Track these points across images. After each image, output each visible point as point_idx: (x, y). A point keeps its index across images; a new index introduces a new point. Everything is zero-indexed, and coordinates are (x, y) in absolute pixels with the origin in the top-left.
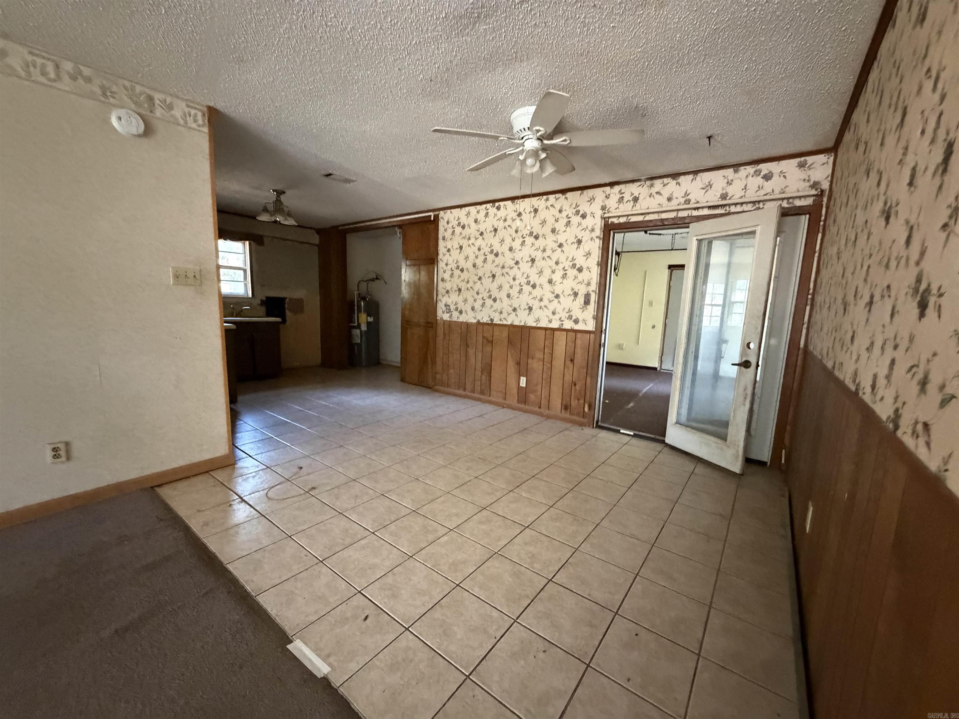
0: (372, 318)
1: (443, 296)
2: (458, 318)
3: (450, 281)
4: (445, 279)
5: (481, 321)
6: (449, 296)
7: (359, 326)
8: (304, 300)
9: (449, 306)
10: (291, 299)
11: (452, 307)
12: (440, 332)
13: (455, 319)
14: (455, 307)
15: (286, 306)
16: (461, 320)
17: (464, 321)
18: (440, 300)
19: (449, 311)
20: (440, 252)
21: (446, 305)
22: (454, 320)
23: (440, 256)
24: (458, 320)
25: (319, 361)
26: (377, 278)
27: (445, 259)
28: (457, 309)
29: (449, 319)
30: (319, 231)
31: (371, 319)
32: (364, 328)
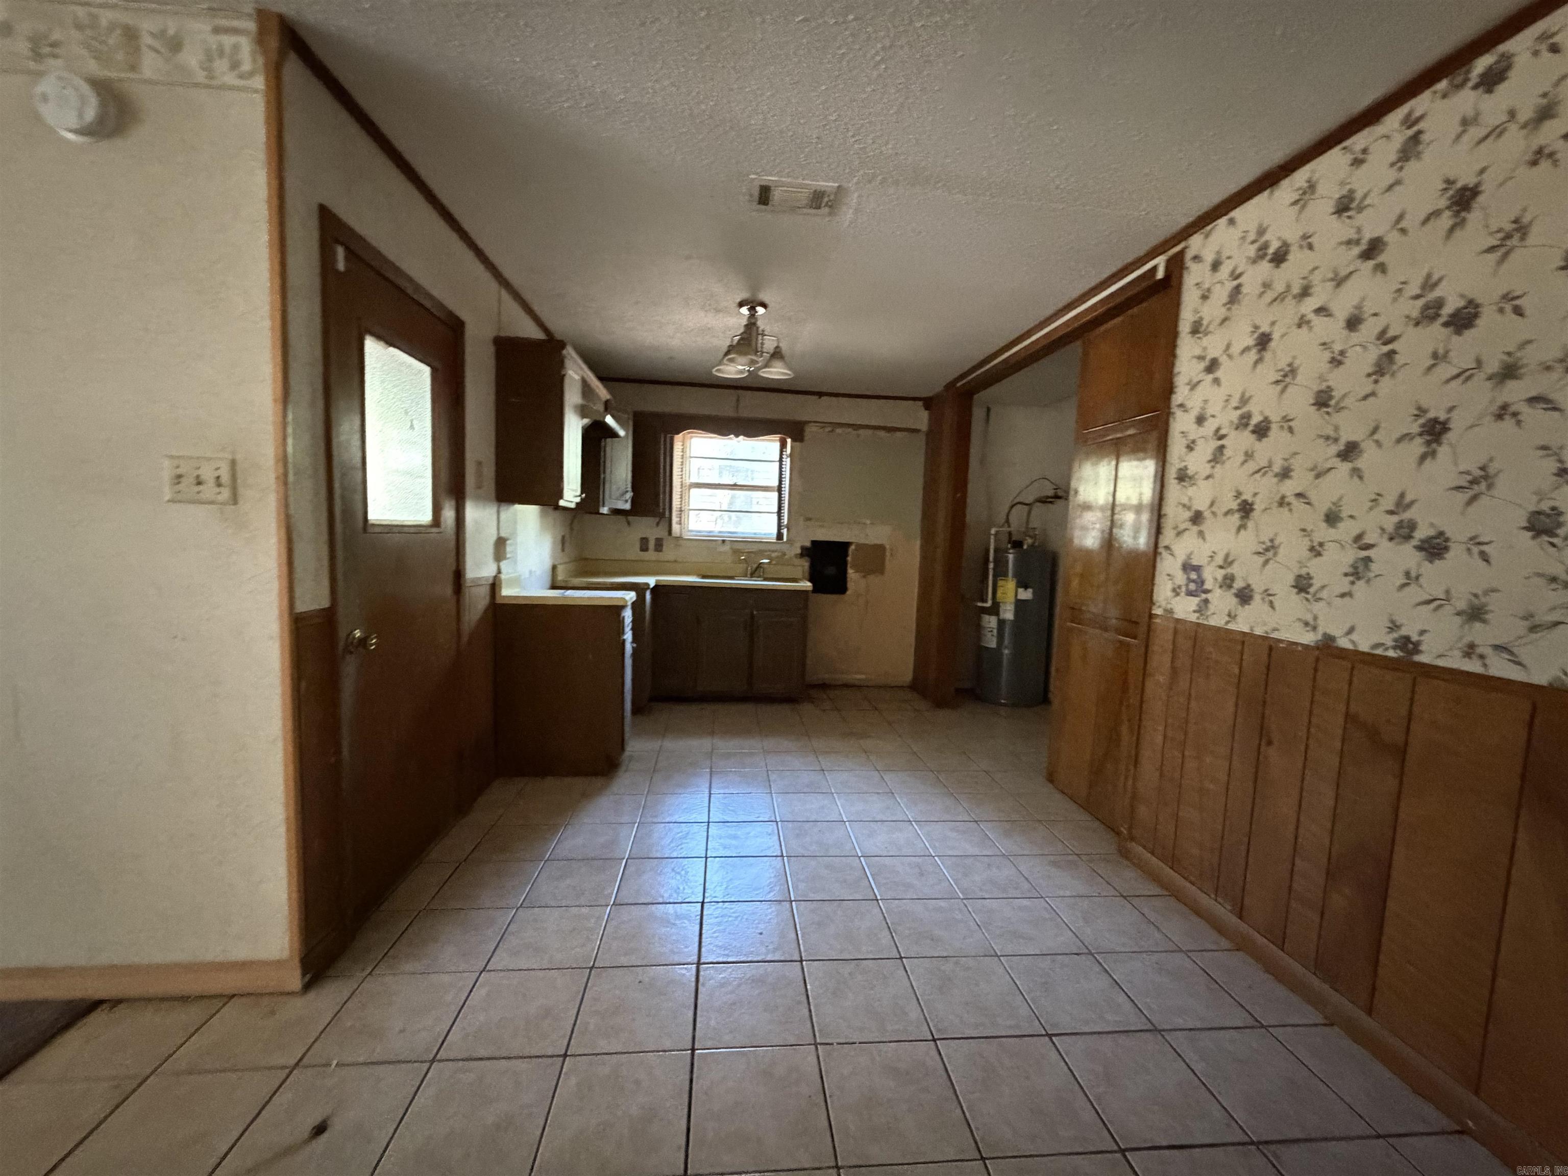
0: (1030, 590)
1: (1179, 534)
2: (1232, 616)
3: (1208, 477)
4: (1190, 472)
5: (1344, 643)
6: (1201, 534)
7: (995, 610)
8: (888, 547)
9: (1197, 569)
10: (860, 547)
11: (1212, 575)
12: (1161, 661)
13: (1217, 620)
14: (1220, 573)
15: (849, 559)
16: (1241, 625)
17: (1258, 631)
18: (1167, 548)
19: (1197, 588)
20: (1181, 382)
21: (1187, 567)
22: (1213, 622)
23: (1181, 394)
24: (1231, 626)
25: (907, 675)
26: (1057, 497)
27: (1195, 403)
28: (1228, 582)
29: (1193, 618)
30: (928, 403)
31: (1026, 595)
32: (1008, 614)
